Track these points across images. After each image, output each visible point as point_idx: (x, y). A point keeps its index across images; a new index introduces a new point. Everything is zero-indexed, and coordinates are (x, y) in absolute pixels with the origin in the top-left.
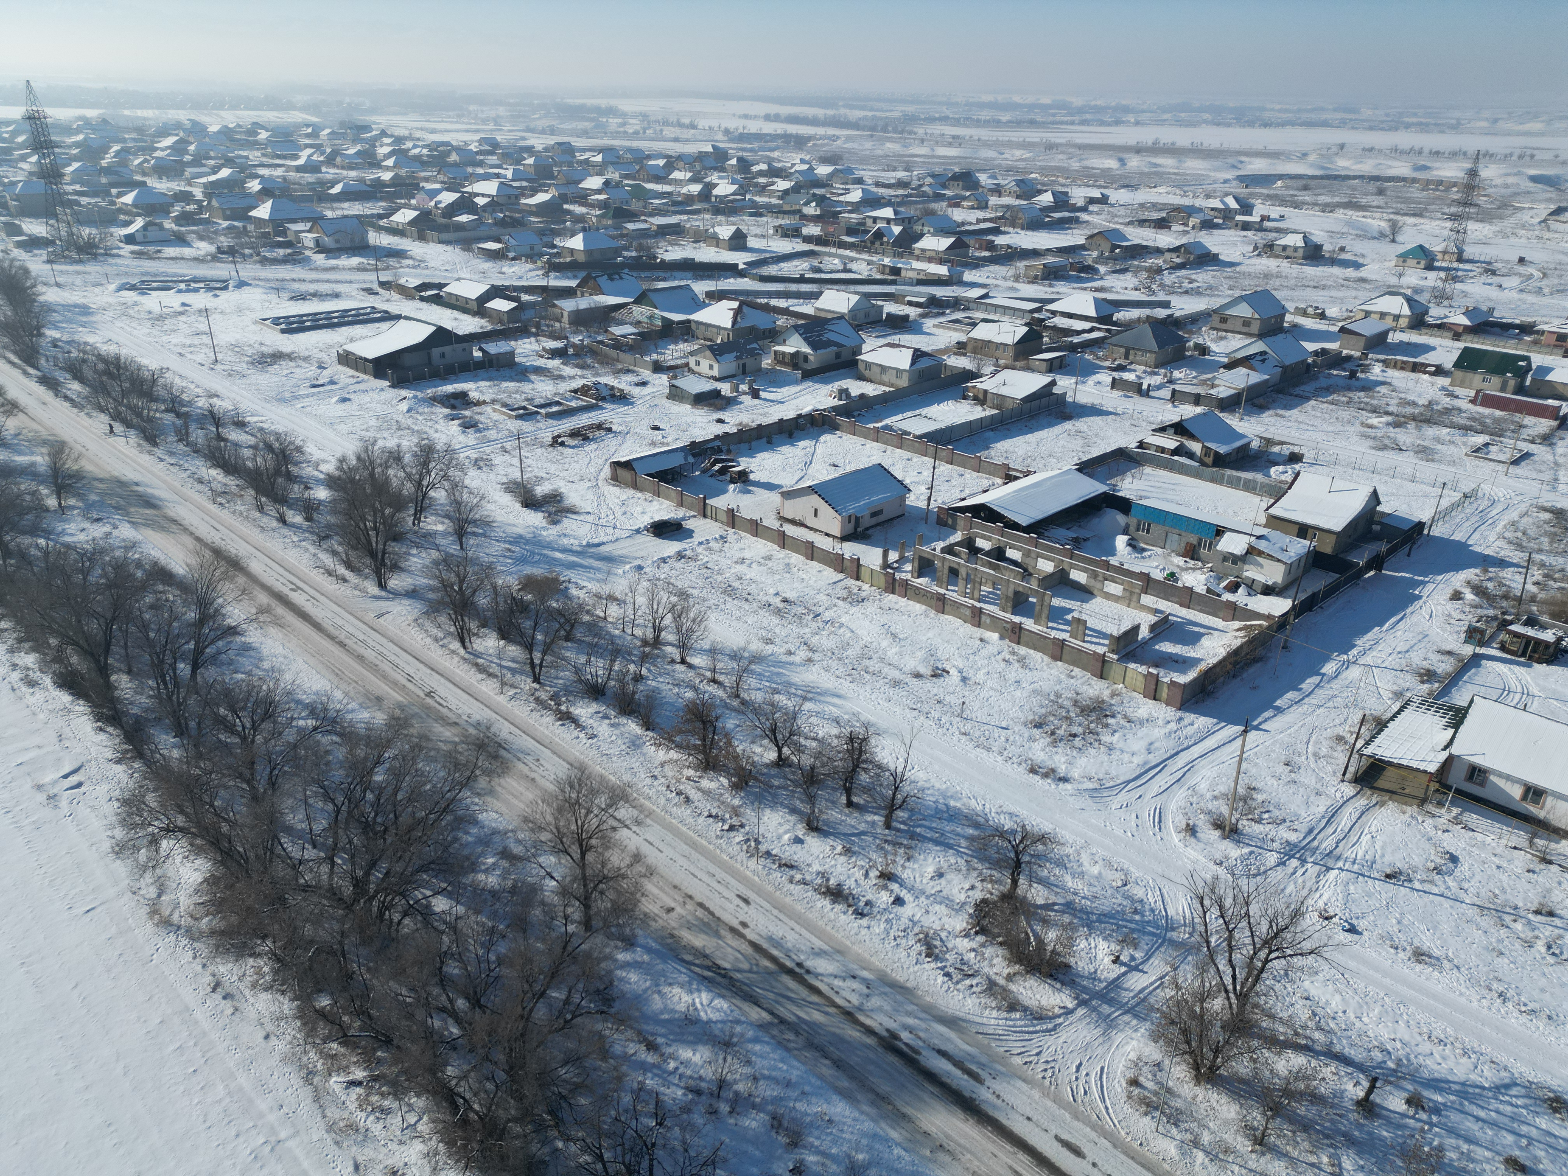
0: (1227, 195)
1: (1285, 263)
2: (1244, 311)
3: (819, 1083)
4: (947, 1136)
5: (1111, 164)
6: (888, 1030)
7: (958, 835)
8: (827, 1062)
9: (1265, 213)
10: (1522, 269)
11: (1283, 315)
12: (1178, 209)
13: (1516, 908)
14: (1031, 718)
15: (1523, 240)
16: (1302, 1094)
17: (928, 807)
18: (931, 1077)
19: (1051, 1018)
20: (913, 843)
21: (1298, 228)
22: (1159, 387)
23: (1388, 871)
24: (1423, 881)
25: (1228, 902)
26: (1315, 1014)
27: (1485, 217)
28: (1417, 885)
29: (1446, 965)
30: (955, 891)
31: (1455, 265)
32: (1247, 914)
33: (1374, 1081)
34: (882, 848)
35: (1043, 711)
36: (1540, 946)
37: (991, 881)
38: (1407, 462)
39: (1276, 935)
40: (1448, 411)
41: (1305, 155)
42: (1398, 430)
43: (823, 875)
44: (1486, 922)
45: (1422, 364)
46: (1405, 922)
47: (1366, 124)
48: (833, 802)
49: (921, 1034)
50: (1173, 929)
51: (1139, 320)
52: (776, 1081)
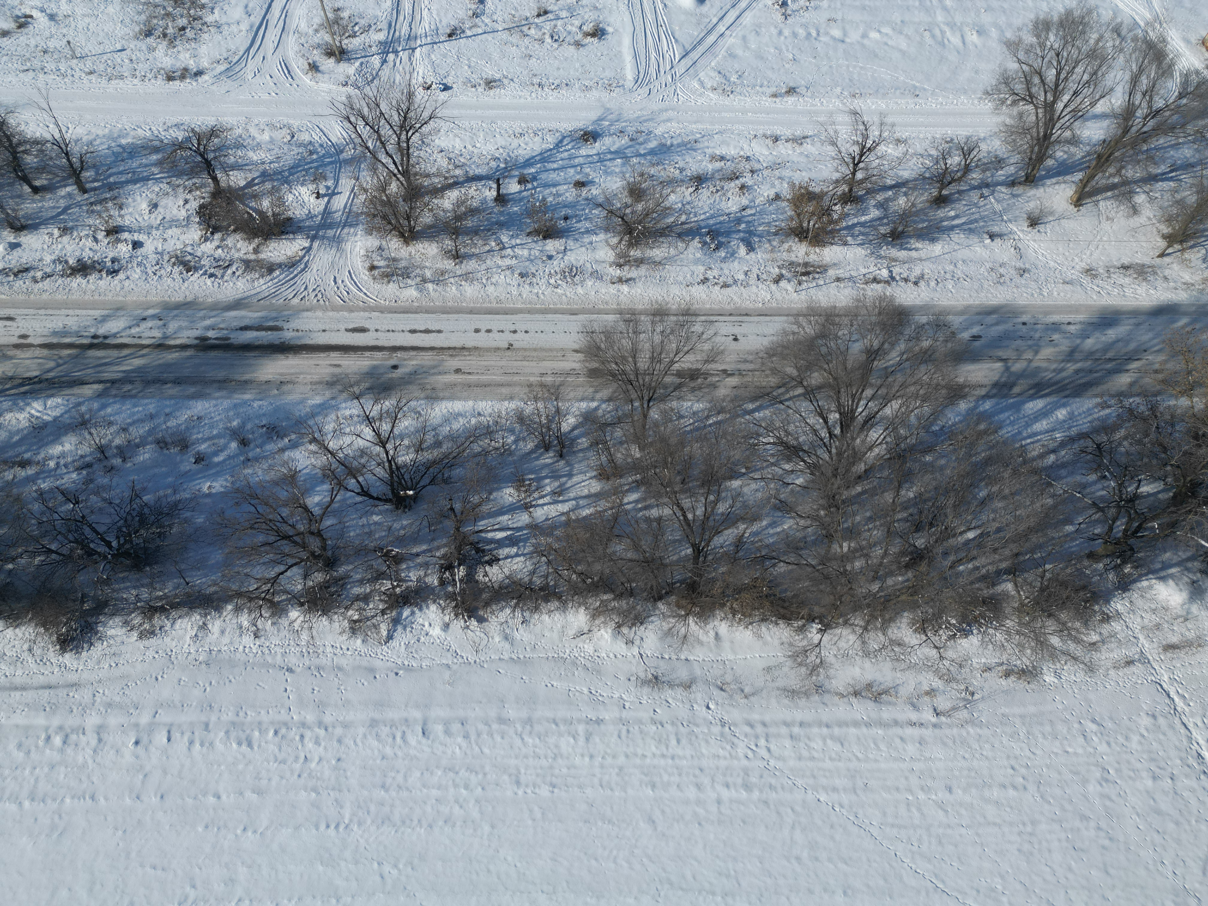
3: (173, 402)
4: (281, 374)
6: (196, 338)
7: (146, 166)
8: (169, 385)
13: (527, 19)
14: (137, 29)
16: (465, 214)
17: (106, 157)
18: (247, 347)
19: (300, 261)
20: (116, 192)
23: (448, 31)
24: (470, 28)
25: (366, 111)
26: (450, 159)
28: (469, 33)
29: (506, 81)
30: (175, 212)
32: (382, 113)
33: (498, 180)
34: (93, 212)
35: (143, 17)
36: (548, 40)
37: (197, 188)
39: (405, 117)
43: (58, 260)
44: (515, 38)
46: (472, 64)
48: (20, 196)
49: (222, 326)
50: (342, 152)
52: (142, 421)
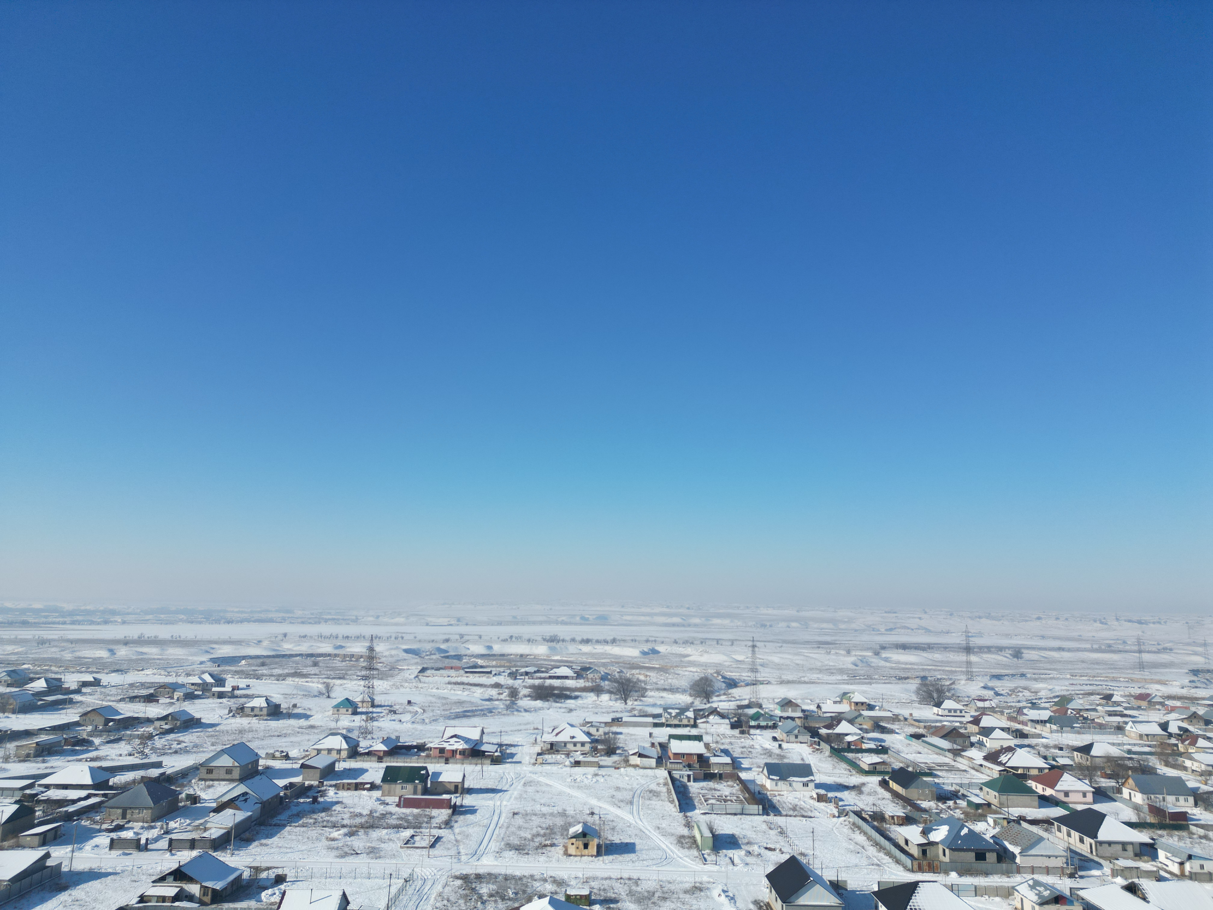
0: (203, 672)
1: (254, 720)
2: (226, 761)
5: (103, 654)
9: (235, 684)
10: (410, 708)
11: (257, 761)
12: (164, 686)
15: (408, 689)
21: (260, 693)
22: (156, 840)
27: (383, 676)
31: (371, 710)
38: (362, 863)
40: (383, 816)
41: (260, 642)
42: (353, 838)
45: (361, 783)
47: (300, 620)
51: (134, 781)
